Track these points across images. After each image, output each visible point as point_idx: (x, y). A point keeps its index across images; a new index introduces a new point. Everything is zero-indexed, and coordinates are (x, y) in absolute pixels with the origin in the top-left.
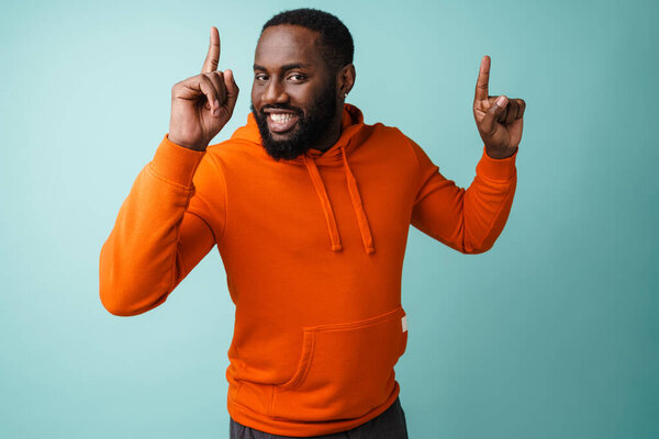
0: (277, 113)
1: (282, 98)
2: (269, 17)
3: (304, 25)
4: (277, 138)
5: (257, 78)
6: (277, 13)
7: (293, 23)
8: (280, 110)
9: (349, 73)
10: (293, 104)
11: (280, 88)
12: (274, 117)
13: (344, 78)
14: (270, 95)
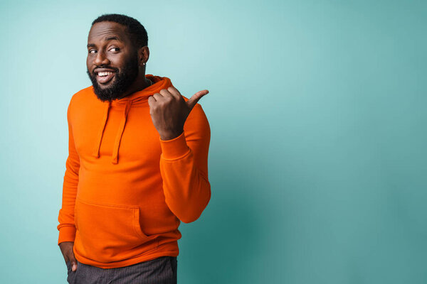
0: (102, 72)
1: (104, 62)
2: (96, 18)
3: (117, 22)
4: (103, 87)
5: (90, 52)
6: (101, 15)
7: (110, 21)
8: (104, 69)
9: (145, 51)
10: (112, 66)
11: (104, 56)
12: (100, 74)
13: (143, 54)
14: (98, 61)
